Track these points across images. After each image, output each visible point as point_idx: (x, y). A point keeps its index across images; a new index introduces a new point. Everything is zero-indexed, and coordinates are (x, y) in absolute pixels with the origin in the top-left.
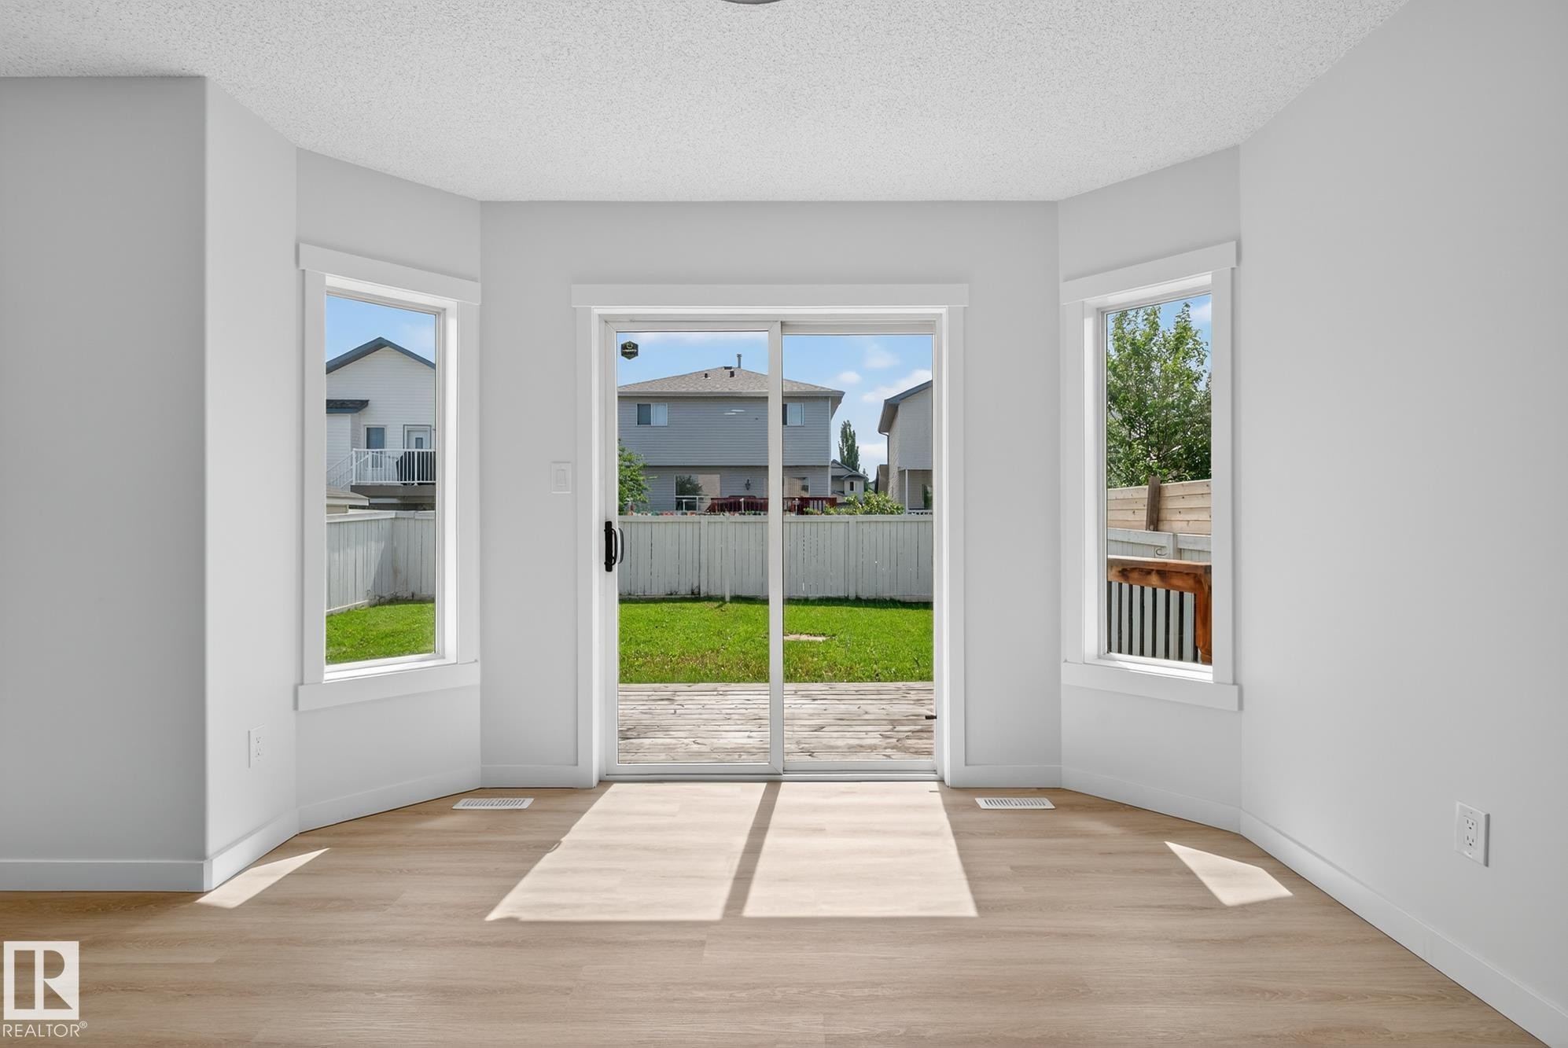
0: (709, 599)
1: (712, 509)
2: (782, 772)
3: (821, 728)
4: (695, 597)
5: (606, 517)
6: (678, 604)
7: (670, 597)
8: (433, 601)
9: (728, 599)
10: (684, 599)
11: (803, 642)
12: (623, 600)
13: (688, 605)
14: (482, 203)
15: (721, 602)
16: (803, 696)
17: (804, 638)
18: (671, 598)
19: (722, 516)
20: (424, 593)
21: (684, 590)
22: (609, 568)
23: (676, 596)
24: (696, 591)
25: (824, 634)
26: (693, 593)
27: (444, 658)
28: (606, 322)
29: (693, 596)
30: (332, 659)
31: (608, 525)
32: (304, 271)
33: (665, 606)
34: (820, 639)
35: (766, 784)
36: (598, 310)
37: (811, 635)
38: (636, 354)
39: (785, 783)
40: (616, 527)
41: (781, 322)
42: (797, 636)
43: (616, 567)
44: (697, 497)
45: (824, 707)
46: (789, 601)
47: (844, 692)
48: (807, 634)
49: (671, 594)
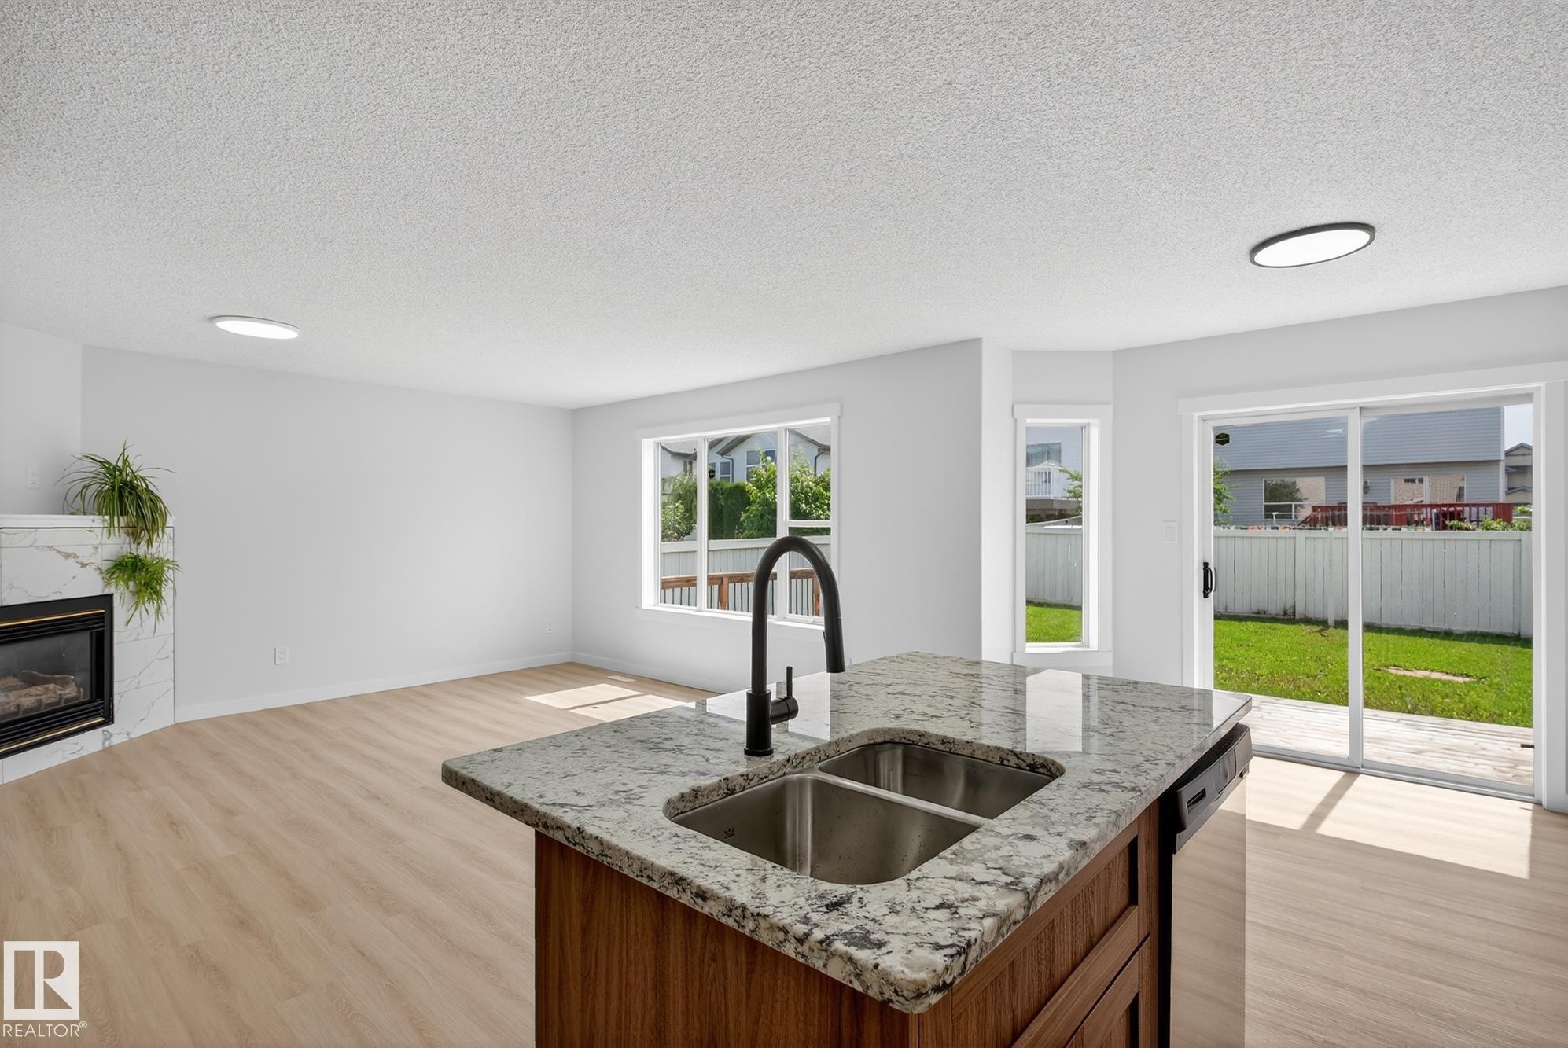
0: (1307, 621)
1: (1312, 522)
2: (1360, 766)
3: (1421, 752)
4: (1289, 617)
5: (1204, 558)
6: (1268, 624)
7: (1257, 615)
8: (1079, 608)
9: (1331, 622)
10: (1274, 619)
11: (1434, 680)
12: (1218, 617)
13: (1279, 626)
14: (1114, 352)
15: (1321, 627)
16: (1407, 724)
17: (1436, 675)
18: (1259, 617)
19: (1323, 531)
20: (1075, 603)
21: (1274, 609)
22: (1206, 595)
23: (1264, 616)
24: (1290, 611)
25: (1467, 676)
26: (1285, 613)
27: (1088, 646)
28: (1204, 421)
29: (1286, 617)
30: (1028, 640)
31: (1206, 565)
32: (1016, 420)
33: (1251, 625)
34: (1460, 680)
35: (1343, 773)
36: (1196, 415)
37: (1448, 673)
38: (1228, 442)
39: (1364, 775)
40: (1211, 566)
41: (1360, 408)
42: (1427, 673)
43: (1211, 595)
44: (1293, 504)
45: (1430, 736)
46: (1369, 627)
47: (1463, 729)
48: (1441, 672)
49: (1259, 613)
